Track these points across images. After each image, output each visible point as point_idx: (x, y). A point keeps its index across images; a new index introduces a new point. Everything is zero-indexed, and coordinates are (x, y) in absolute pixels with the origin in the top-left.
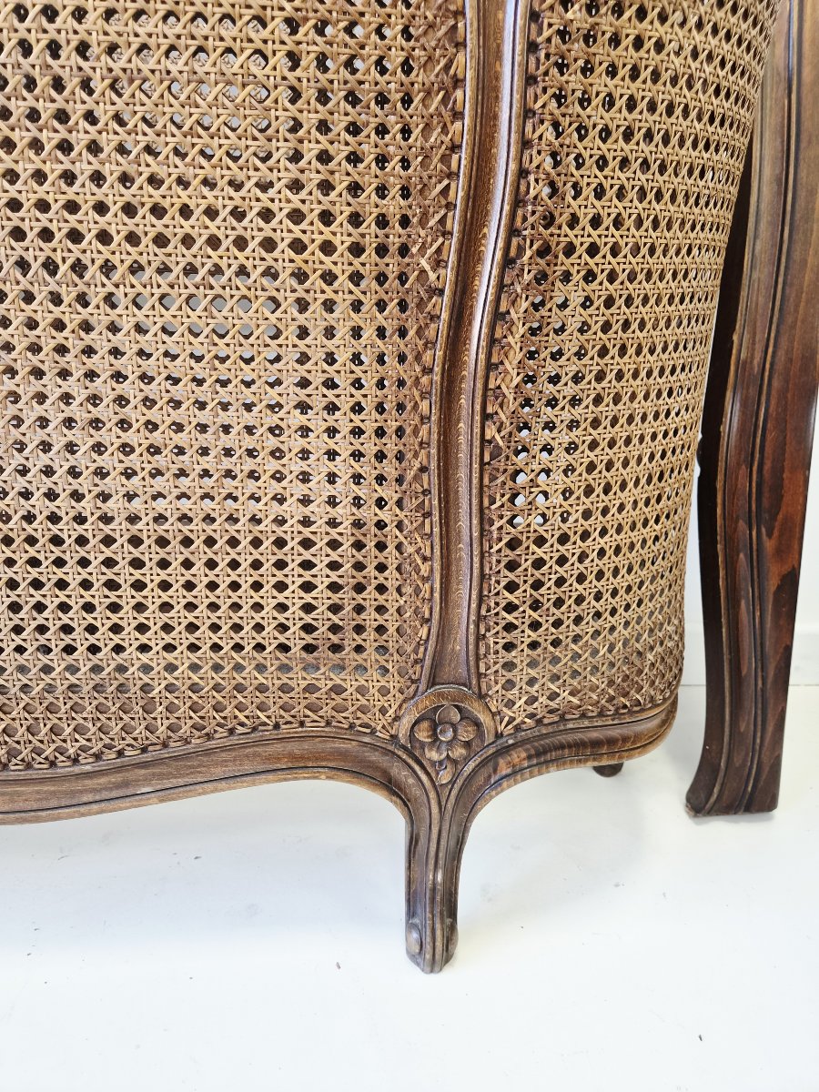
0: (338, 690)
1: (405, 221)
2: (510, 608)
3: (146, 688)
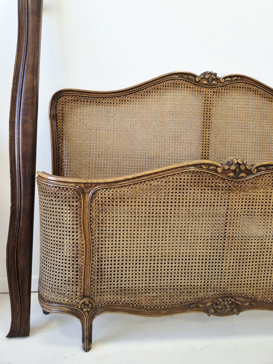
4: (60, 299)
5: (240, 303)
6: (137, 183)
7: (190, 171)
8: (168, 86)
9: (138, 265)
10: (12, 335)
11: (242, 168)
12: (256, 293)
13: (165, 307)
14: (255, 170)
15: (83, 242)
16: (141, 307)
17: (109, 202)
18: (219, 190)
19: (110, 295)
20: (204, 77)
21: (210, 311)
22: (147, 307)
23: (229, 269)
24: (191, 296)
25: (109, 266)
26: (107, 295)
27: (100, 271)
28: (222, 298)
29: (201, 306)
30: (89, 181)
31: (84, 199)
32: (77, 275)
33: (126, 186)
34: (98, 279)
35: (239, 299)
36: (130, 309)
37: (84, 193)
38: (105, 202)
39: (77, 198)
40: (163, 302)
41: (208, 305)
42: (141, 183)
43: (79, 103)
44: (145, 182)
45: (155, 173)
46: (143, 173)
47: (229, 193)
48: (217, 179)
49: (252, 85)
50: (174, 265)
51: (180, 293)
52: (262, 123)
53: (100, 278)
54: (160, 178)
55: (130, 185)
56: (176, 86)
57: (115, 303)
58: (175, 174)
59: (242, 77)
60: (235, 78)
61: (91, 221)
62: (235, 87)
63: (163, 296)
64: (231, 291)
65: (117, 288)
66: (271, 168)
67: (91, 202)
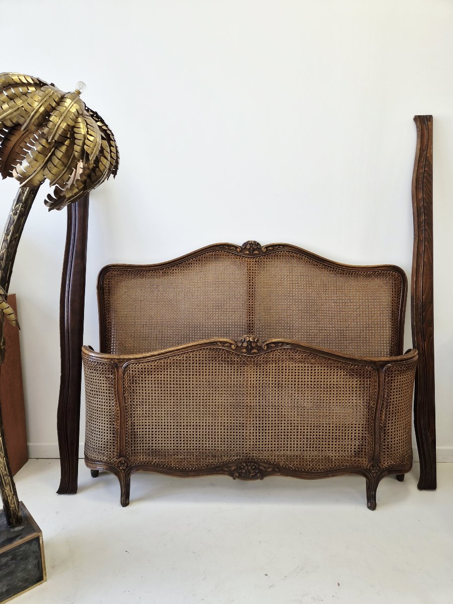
0: (359, 460)
1: (369, 400)
2: (384, 449)
3: (332, 459)
4: (100, 457)
5: (263, 468)
6: (162, 359)
7: (207, 348)
8: (209, 258)
9: (166, 430)
10: (61, 491)
11: (253, 345)
12: (278, 459)
13: (192, 469)
14: (266, 347)
15: (118, 408)
16: (171, 468)
17: (139, 374)
18: (234, 364)
19: (143, 456)
20: (245, 247)
21: (235, 475)
22: (176, 468)
23: (250, 436)
24: (215, 459)
25: (141, 430)
26: (140, 456)
27: (134, 434)
28: (245, 462)
29: (226, 469)
30: (122, 357)
31: (118, 371)
32: (114, 437)
33: (152, 361)
34: (132, 441)
35: (262, 464)
36: (161, 469)
37: (117, 367)
38: (136, 374)
39: (112, 371)
40: (190, 465)
41: (233, 468)
42: (165, 358)
43: (124, 276)
44: (169, 357)
45: (177, 350)
46: (167, 350)
47: (244, 367)
48: (231, 355)
49: (295, 253)
50: (198, 430)
51: (206, 456)
52: (308, 290)
53: (133, 440)
54: (182, 354)
55: (156, 360)
56: (217, 258)
57: (148, 463)
58: (194, 351)
59: (284, 246)
60: (277, 247)
61: (124, 391)
62: (277, 256)
63: (190, 459)
64: (253, 456)
65: (149, 449)
66: (280, 344)
67: (124, 375)
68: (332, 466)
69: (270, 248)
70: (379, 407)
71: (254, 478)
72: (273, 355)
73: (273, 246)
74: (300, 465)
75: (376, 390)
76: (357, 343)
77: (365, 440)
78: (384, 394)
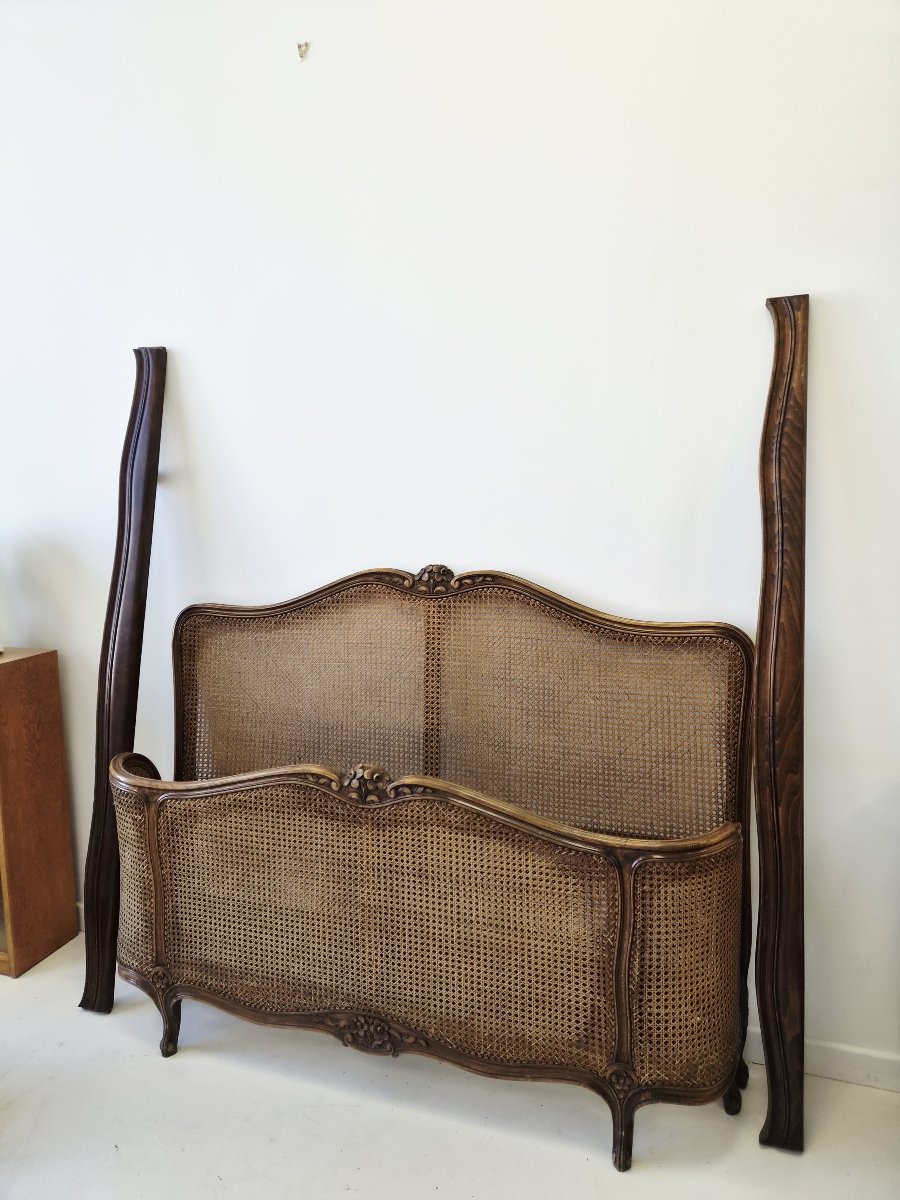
0: (586, 1057)
1: (604, 929)
2: (642, 1042)
5: (397, 1035)
6: (217, 796)
7: (290, 784)
8: (355, 597)
9: (227, 929)
10: (86, 1005)
11: (370, 787)
12: (424, 1022)
13: (271, 1010)
14: (393, 792)
15: (151, 877)
16: (237, 1002)
17: (181, 820)
18: (338, 820)
19: (192, 970)
20: (420, 579)
21: (345, 1038)
22: (245, 1004)
23: (371, 966)
24: (311, 1000)
26: (187, 969)
27: (177, 926)
28: (364, 1016)
29: (330, 1023)
31: (149, 810)
32: (147, 927)
33: (202, 798)
34: (174, 939)
35: (396, 1026)
36: (221, 1000)
37: (149, 803)
38: (176, 819)
39: (140, 808)
40: (268, 1002)
41: (343, 1023)
42: (222, 795)
43: (214, 627)
44: (227, 794)
45: (240, 782)
47: (355, 827)
48: (332, 802)
51: (294, 990)
52: (541, 669)
53: (176, 938)
54: (248, 791)
56: (368, 597)
58: (268, 787)
59: (495, 576)
60: (481, 579)
61: (159, 846)
62: (480, 597)
63: (268, 990)
64: (378, 1007)
65: (200, 960)
66: (421, 790)
67: (159, 817)
68: (531, 1056)
69: (467, 581)
70: (627, 945)
71: (379, 1050)
72: (406, 810)
73: (472, 577)
74: (466, 1042)
75: (616, 910)
76: (644, 789)
77: (599, 1014)
78: (635, 922)
